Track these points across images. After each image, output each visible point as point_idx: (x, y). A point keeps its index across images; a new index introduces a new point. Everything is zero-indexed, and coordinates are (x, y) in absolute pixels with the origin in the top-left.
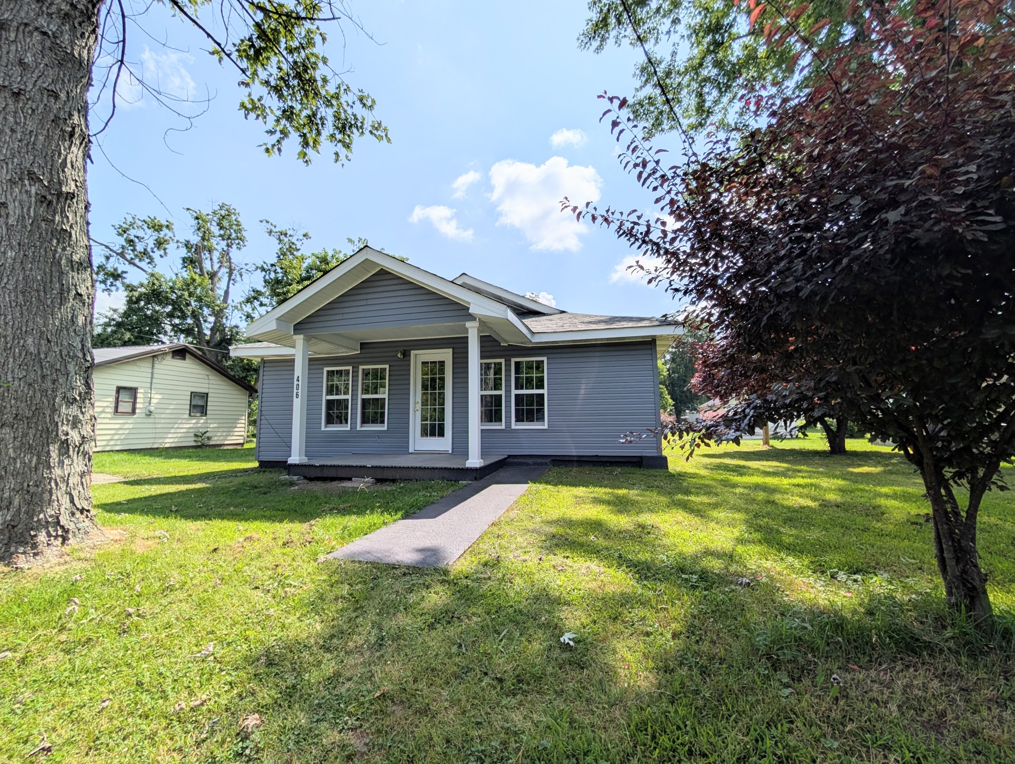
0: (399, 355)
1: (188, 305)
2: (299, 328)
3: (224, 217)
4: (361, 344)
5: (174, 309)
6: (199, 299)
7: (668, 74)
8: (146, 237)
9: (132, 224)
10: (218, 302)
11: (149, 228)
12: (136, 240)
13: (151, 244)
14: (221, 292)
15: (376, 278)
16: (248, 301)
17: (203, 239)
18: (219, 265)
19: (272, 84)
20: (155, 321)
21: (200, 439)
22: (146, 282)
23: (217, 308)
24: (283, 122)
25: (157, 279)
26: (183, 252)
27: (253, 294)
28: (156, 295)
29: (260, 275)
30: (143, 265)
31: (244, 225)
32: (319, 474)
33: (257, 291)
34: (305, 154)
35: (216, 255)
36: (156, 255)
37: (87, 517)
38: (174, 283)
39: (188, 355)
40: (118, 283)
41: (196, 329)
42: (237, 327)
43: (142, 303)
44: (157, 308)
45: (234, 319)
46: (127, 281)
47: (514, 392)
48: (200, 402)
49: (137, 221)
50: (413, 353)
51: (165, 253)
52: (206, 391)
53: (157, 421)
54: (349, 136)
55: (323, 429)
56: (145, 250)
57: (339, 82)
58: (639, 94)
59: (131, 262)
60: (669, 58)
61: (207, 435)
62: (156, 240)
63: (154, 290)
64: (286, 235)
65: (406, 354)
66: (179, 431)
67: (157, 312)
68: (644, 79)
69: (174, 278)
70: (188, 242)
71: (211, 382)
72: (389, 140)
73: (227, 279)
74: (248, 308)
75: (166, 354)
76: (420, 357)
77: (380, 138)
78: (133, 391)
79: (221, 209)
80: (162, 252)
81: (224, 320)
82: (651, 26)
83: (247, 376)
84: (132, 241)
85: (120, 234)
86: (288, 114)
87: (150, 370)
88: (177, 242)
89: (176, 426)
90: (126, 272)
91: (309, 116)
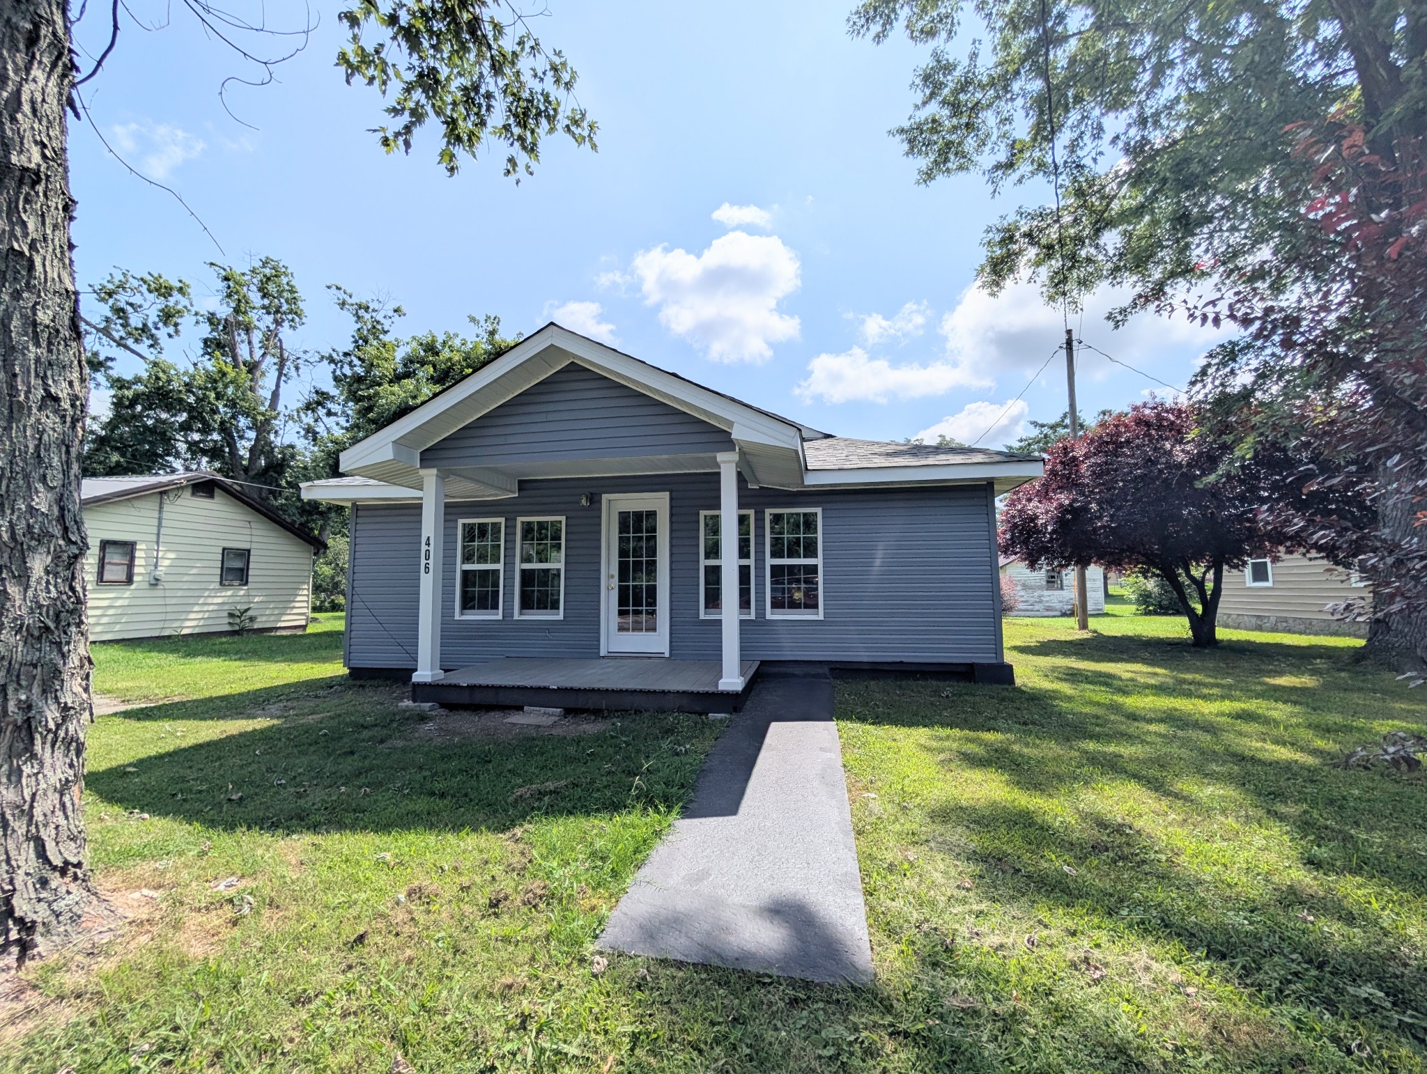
0: (584, 502)
1: (214, 411)
2: (428, 457)
3: (269, 279)
4: (520, 482)
5: (191, 418)
6: (232, 404)
7: (964, 86)
8: (146, 305)
9: (122, 286)
10: (262, 409)
11: (150, 291)
12: (130, 309)
13: (153, 316)
14: (265, 393)
15: (564, 377)
16: (309, 407)
17: (237, 311)
18: (262, 351)
19: (403, 23)
20: (162, 436)
21: (238, 621)
22: (145, 375)
23: (260, 418)
24: (418, 95)
25: (164, 372)
26: (205, 331)
27: (315, 397)
28: (161, 396)
29: (327, 368)
30: (142, 348)
31: (301, 293)
32: (465, 698)
33: (323, 393)
34: (452, 156)
35: (257, 336)
36: (162, 333)
37: (75, 878)
38: (193, 377)
39: (217, 491)
40: (100, 377)
41: (227, 450)
42: (292, 447)
43: (139, 408)
44: (164, 416)
45: (288, 435)
46: (114, 373)
47: (770, 561)
48: (238, 564)
49: (131, 279)
50: (605, 497)
51: (177, 332)
52: (246, 546)
53: (168, 593)
54: (533, 132)
55: (457, 617)
56: (145, 325)
57: (523, 32)
58: (918, 113)
59: (120, 343)
60: (966, 62)
61: (250, 613)
62: (161, 311)
63: (159, 388)
64: (367, 309)
65: (594, 500)
66: (206, 608)
67: (164, 422)
68: (928, 92)
69: (191, 370)
70: (213, 314)
71: (254, 532)
72: (594, 147)
73: (276, 374)
74: (308, 419)
75: (182, 488)
76: (617, 503)
77: (580, 140)
78: (128, 548)
79: (264, 267)
80: (171, 330)
81: (272, 437)
82: (944, 11)
83: (308, 522)
84: (122, 310)
85: (102, 300)
86: (428, 81)
87: (156, 515)
88: (196, 314)
89: (201, 601)
90: (112, 359)
91: (465, 89)
